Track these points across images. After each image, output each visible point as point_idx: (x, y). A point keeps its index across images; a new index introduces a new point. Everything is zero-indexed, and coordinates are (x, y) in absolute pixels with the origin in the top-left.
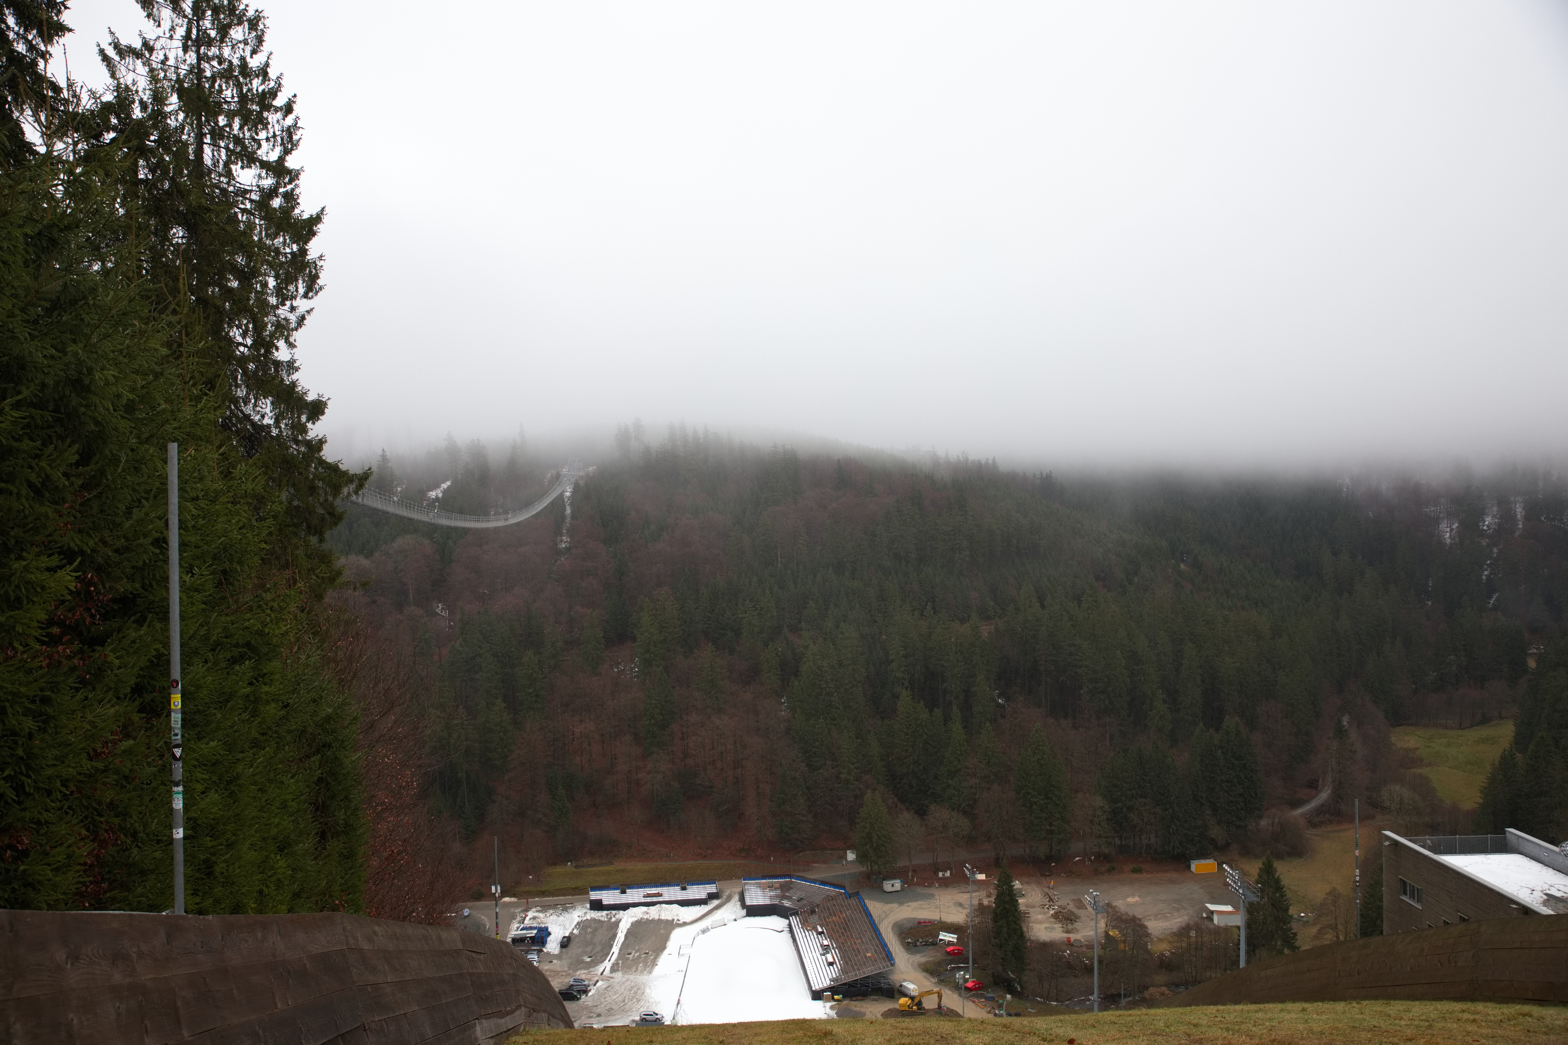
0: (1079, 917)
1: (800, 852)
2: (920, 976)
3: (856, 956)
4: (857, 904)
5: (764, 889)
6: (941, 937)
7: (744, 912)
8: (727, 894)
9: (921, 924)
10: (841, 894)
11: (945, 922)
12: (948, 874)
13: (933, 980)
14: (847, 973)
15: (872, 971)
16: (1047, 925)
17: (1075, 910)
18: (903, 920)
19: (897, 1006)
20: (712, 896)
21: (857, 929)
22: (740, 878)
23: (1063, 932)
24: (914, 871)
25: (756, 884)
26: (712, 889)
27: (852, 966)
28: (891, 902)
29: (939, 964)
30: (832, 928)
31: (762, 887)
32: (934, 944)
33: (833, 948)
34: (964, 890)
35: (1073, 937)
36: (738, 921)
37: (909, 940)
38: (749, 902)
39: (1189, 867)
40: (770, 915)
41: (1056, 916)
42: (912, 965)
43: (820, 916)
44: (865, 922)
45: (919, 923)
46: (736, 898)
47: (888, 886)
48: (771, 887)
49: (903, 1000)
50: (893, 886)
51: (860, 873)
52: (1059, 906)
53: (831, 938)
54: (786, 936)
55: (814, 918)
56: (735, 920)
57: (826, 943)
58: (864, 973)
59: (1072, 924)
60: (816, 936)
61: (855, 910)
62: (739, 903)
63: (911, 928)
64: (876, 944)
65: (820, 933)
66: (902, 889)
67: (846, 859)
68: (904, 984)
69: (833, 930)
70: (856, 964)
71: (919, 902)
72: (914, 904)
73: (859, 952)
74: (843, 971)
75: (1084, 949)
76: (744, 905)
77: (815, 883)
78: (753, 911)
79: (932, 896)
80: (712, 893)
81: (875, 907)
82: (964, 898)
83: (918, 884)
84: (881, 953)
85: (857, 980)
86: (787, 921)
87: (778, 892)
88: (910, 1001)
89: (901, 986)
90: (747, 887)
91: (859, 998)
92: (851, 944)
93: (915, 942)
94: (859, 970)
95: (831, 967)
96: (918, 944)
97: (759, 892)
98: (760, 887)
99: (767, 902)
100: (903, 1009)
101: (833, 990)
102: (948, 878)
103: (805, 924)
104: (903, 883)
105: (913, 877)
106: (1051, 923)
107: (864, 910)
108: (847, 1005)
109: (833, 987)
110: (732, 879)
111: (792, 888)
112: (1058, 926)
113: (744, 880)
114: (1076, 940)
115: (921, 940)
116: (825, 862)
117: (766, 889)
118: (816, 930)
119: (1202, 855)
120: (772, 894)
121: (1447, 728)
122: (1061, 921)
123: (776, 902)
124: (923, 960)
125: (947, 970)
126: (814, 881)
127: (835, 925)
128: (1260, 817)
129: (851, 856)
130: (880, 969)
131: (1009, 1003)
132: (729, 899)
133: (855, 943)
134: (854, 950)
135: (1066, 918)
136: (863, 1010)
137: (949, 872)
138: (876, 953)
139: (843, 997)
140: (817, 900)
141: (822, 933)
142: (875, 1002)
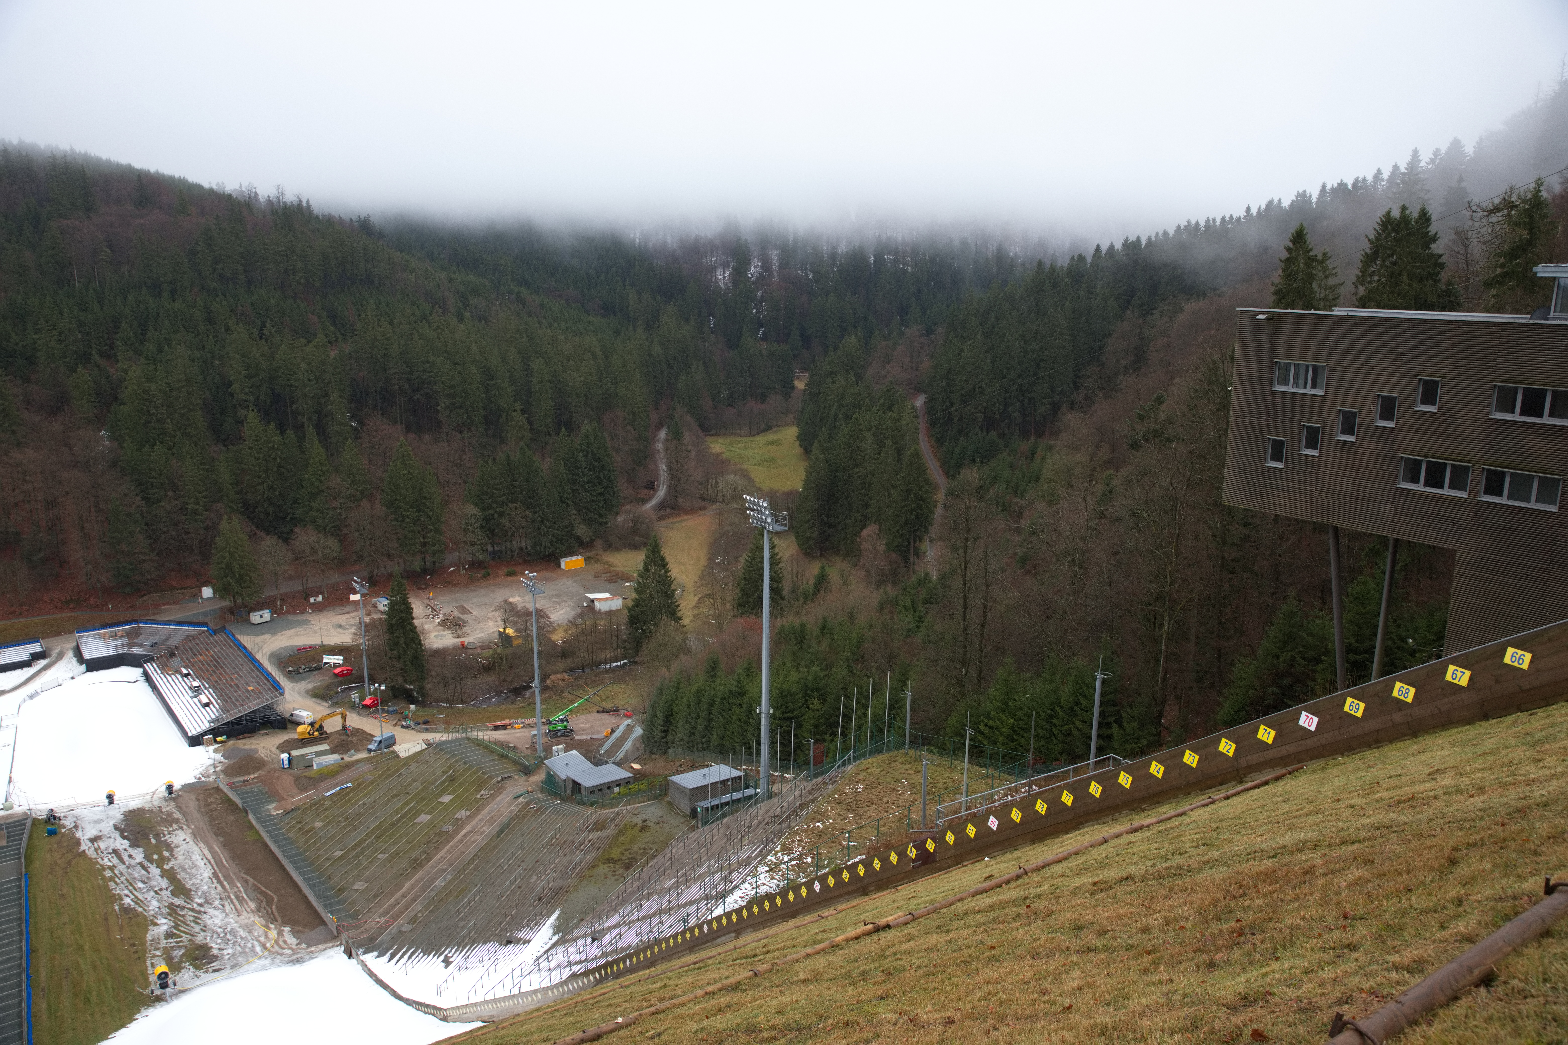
0: (467, 622)
1: (144, 595)
2: (311, 702)
3: (236, 691)
4: (225, 640)
5: (105, 639)
6: (325, 661)
7: (83, 667)
8: (57, 651)
9: (301, 651)
10: (204, 632)
11: (327, 645)
12: (320, 598)
13: (326, 704)
14: (228, 711)
15: (259, 704)
16: (437, 633)
17: (460, 616)
18: (279, 650)
19: (296, 736)
20: (36, 657)
21: (230, 664)
22: (72, 632)
23: (454, 637)
24: (282, 600)
25: (94, 635)
26: (36, 648)
27: (233, 703)
28: (262, 634)
29: (328, 687)
30: (200, 668)
31: (104, 638)
32: (319, 668)
33: (206, 688)
34: (340, 612)
35: (466, 640)
36: (77, 679)
37: (291, 669)
38: (87, 656)
39: (559, 565)
40: (117, 666)
41: (443, 624)
42: (299, 693)
43: (182, 659)
44: (239, 655)
45: (299, 649)
46: (70, 654)
47: (255, 618)
48: (115, 636)
49: (300, 729)
50: (261, 617)
51: (222, 609)
52: (444, 615)
53: (200, 678)
54: (144, 686)
55: (175, 662)
56: (73, 678)
57: (195, 684)
58: (249, 708)
59: (461, 629)
60: (181, 679)
61: (224, 645)
62: (75, 659)
63: (291, 656)
64: (258, 676)
65: (186, 675)
66: (272, 619)
67: (201, 597)
68: (295, 712)
69: (202, 670)
70: (237, 700)
71: (294, 630)
72: (288, 633)
73: (239, 687)
74: (224, 709)
75: (479, 650)
76: (81, 659)
77: (170, 625)
78: (95, 665)
79: (307, 622)
80: (37, 653)
81: (246, 640)
82: (341, 619)
83: (288, 613)
84: (265, 684)
85: (242, 717)
86: (141, 670)
87: (125, 640)
88: (309, 728)
89: (292, 715)
90: (82, 640)
91: (246, 735)
92: (227, 680)
93: (298, 670)
94: (242, 705)
95: (207, 708)
96: (301, 671)
97: (100, 643)
98: (100, 638)
99: (113, 652)
100: (303, 737)
101: (215, 732)
102: (320, 603)
103: (164, 669)
104: (272, 614)
105: (282, 606)
106: (439, 631)
107: (235, 644)
108: (234, 744)
109: (214, 729)
110: (60, 635)
111: (141, 634)
112: (447, 633)
113: (78, 632)
114: (469, 643)
115: (303, 667)
116: (177, 603)
117: (108, 639)
118: (181, 674)
119: (570, 553)
120: (116, 643)
121: (740, 436)
122: (449, 628)
123: (124, 650)
124: (310, 686)
125: (338, 693)
126: (168, 623)
127: (203, 665)
128: (617, 514)
129: (207, 592)
130: (268, 700)
131: (414, 714)
132: (60, 656)
133: (231, 679)
134: (231, 686)
135: (454, 624)
136: (253, 747)
137: (320, 596)
138: (259, 684)
139: (228, 738)
140: (175, 641)
141: (189, 674)
142: (265, 737)
